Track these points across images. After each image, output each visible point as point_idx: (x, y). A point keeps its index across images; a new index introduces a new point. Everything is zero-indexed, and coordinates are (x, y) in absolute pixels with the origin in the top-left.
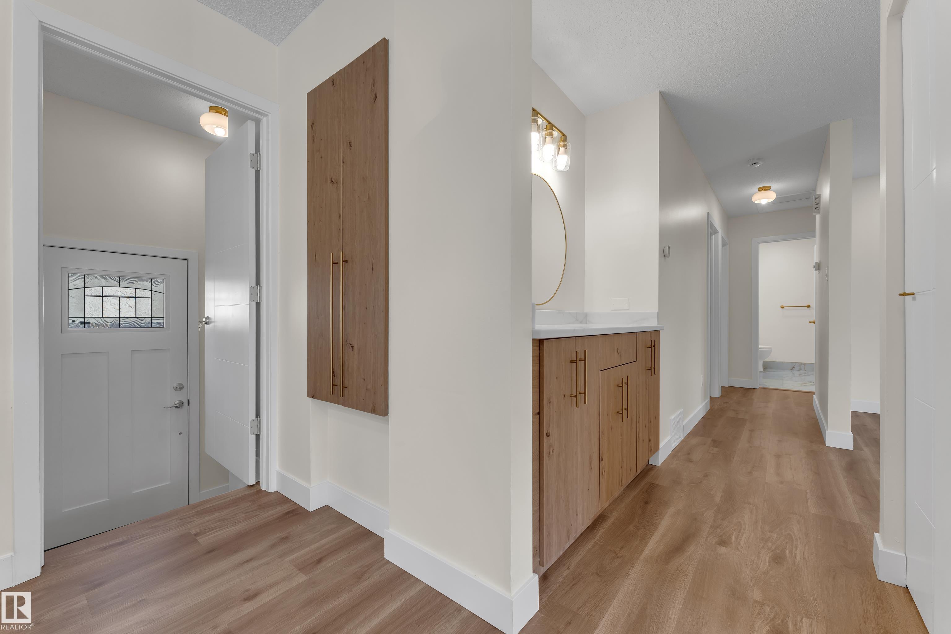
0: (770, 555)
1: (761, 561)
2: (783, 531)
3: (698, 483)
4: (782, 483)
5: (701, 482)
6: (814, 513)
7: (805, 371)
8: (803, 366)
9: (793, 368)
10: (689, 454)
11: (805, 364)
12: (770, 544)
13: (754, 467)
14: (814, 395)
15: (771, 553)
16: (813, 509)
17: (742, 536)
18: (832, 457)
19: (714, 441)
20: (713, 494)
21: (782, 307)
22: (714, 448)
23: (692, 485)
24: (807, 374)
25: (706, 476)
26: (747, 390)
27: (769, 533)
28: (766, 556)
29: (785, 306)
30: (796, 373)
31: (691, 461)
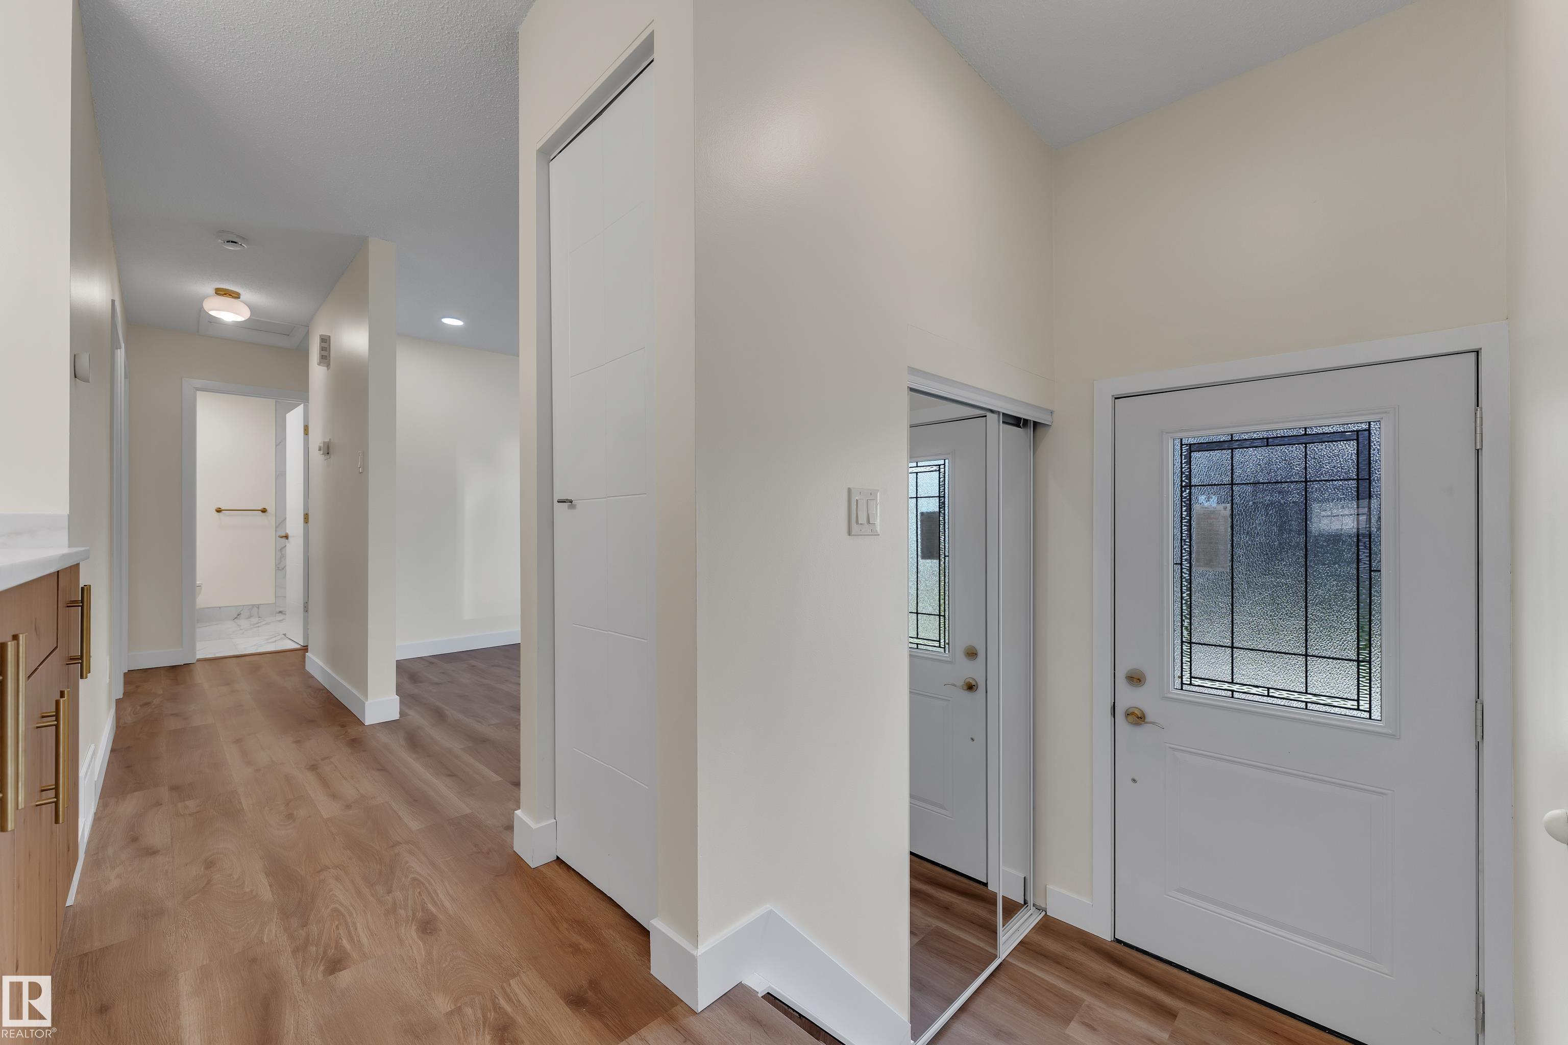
0: (414, 927)
1: (411, 947)
2: (403, 879)
3: (203, 888)
4: (348, 807)
5: (208, 882)
6: (418, 828)
7: (259, 617)
8: (255, 609)
9: (238, 615)
10: (135, 840)
11: (258, 606)
12: (402, 912)
13: (288, 804)
14: (307, 652)
15: (413, 924)
16: (415, 825)
17: (356, 929)
18: (384, 737)
19: (173, 788)
20: (252, 891)
21: (219, 511)
22: (187, 802)
23: (192, 898)
24: (264, 623)
25: (210, 864)
26: (174, 670)
27: (389, 896)
28: (411, 934)
29: (223, 508)
30: (243, 623)
31: (152, 852)
